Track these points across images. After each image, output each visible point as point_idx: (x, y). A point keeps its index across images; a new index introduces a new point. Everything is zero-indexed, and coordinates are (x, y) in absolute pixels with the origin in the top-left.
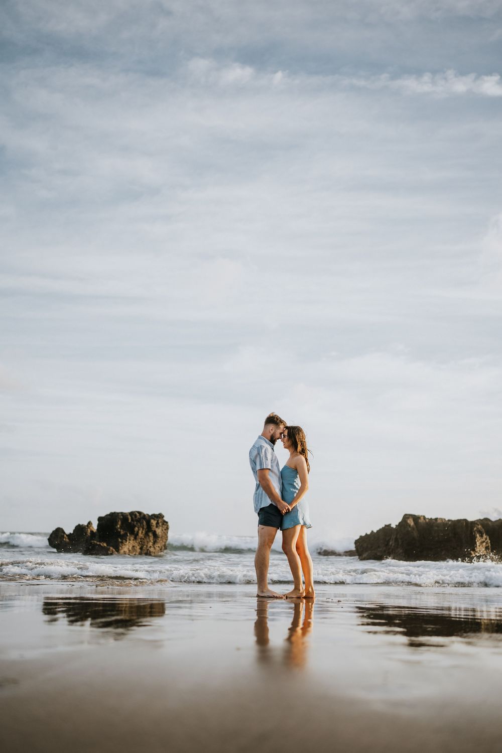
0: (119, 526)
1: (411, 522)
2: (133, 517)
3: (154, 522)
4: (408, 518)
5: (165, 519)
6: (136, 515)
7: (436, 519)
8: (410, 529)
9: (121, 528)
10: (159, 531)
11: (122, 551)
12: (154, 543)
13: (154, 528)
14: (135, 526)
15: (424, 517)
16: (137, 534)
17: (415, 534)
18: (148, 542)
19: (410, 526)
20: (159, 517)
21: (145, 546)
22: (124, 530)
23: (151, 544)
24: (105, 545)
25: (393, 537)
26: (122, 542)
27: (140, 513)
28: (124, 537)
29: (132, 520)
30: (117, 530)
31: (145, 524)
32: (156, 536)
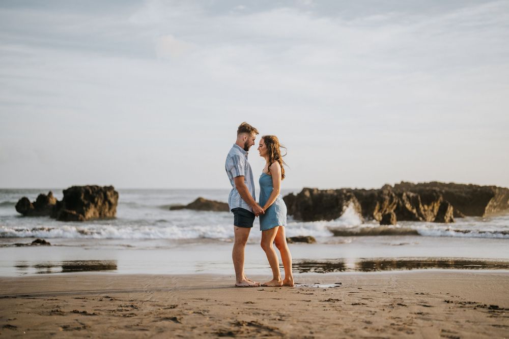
0: (82, 197)
1: (307, 194)
2: (93, 189)
3: (109, 193)
4: (305, 191)
5: (115, 189)
6: (95, 189)
7: (326, 191)
8: (306, 199)
9: (85, 198)
10: (112, 200)
11: (87, 217)
12: (110, 209)
13: (110, 199)
14: (95, 197)
15: (317, 190)
16: (97, 203)
17: (310, 202)
18: (105, 209)
19: (306, 196)
20: (111, 188)
21: (103, 212)
22: (86, 200)
23: (107, 210)
24: (75, 213)
25: (295, 203)
26: (87, 210)
27: (97, 187)
28: (88, 206)
29: (92, 192)
30: (81, 201)
31: (102, 195)
32: (110, 204)
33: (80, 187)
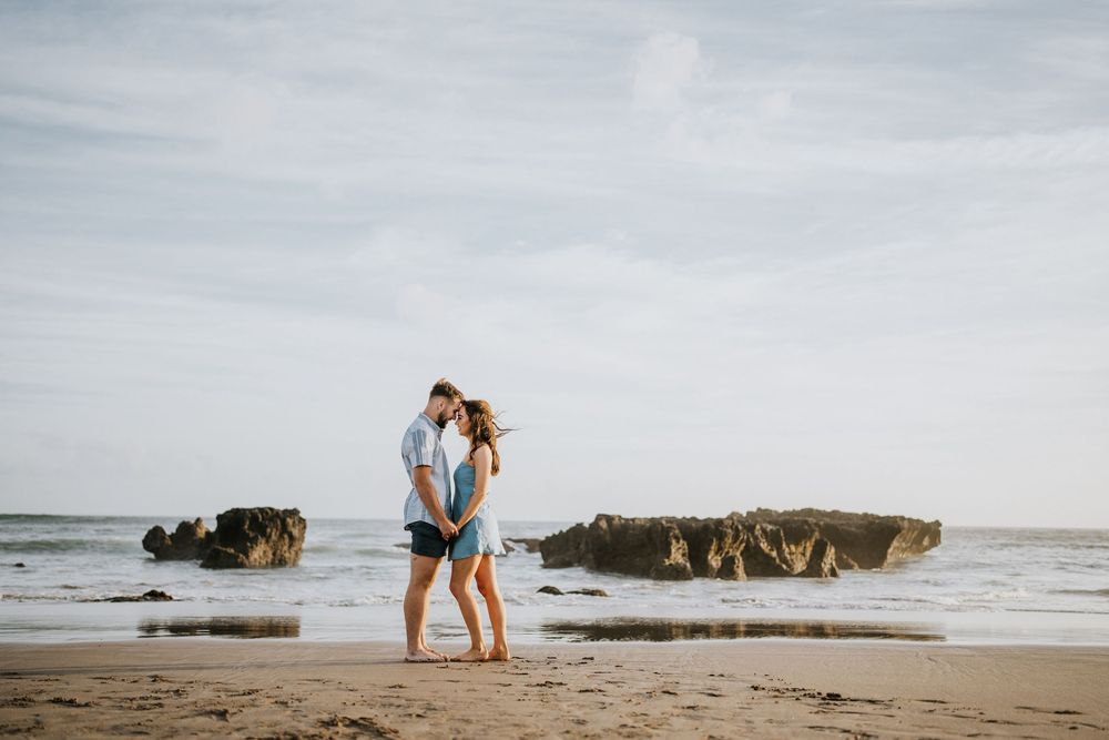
0: (246, 527)
1: (603, 524)
2: (264, 514)
3: (290, 521)
4: (601, 519)
5: (302, 515)
6: (267, 513)
7: (633, 520)
8: (602, 533)
9: (250, 528)
10: (296, 532)
11: (251, 559)
12: (290, 546)
13: (291, 529)
14: (267, 527)
15: (619, 517)
16: (270, 536)
17: (608, 538)
18: (282, 546)
19: (601, 528)
20: (294, 512)
21: (278, 551)
22: (253, 530)
23: (286, 548)
24: (232, 551)
25: (584, 540)
26: (252, 547)
27: (271, 509)
28: (254, 541)
29: (263, 518)
30: (244, 531)
31: (279, 523)
32: (291, 538)
33: (244, 510)
